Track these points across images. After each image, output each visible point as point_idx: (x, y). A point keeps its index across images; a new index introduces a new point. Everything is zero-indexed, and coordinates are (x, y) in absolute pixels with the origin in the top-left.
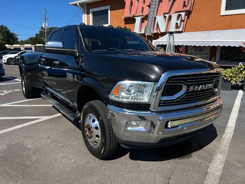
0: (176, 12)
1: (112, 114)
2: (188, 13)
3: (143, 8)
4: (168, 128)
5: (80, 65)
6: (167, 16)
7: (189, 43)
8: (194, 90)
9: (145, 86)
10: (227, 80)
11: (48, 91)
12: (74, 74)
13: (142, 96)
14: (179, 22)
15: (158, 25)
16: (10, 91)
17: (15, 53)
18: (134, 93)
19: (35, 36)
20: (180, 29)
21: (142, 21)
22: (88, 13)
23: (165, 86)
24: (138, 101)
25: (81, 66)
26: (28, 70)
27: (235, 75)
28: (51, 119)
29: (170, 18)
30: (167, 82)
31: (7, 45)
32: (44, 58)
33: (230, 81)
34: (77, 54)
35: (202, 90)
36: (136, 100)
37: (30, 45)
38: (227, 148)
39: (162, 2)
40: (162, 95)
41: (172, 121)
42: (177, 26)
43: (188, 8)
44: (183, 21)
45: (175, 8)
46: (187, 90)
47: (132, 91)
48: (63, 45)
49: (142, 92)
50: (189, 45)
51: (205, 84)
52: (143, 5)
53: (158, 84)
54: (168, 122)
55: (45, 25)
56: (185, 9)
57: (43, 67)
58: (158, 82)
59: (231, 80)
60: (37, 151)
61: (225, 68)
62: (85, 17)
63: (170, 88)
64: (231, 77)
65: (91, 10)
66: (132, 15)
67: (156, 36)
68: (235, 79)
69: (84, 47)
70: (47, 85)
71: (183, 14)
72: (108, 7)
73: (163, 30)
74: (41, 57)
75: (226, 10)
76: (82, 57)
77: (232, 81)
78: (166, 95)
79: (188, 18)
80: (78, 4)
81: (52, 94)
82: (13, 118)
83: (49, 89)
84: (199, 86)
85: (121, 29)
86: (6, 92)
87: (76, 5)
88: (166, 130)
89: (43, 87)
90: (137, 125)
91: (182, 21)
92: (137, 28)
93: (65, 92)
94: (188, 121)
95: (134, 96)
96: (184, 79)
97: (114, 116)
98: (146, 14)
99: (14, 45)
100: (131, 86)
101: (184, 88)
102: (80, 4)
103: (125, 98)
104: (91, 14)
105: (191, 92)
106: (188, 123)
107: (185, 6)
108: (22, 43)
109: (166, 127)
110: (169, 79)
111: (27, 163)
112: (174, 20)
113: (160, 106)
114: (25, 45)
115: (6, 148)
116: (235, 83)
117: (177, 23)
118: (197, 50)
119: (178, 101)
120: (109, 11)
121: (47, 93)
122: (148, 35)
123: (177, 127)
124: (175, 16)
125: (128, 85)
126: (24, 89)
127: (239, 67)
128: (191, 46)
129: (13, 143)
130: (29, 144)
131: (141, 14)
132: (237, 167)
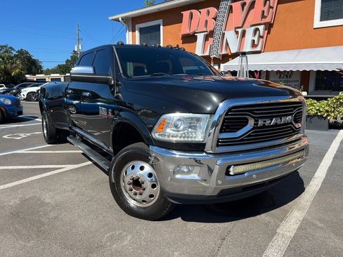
0: (251, 26)
1: (155, 157)
2: (269, 26)
3: (207, 21)
4: (231, 175)
5: (115, 95)
6: (240, 31)
7: (270, 68)
8: (264, 125)
9: (198, 120)
10: (322, 116)
11: (76, 133)
12: (108, 108)
13: (195, 133)
14: (256, 39)
15: (227, 44)
16: (28, 134)
17: (37, 86)
18: (184, 130)
19: (65, 63)
20: (258, 49)
21: (206, 38)
22: (134, 31)
23: (225, 119)
24: (190, 139)
25: (117, 97)
26: (50, 107)
27: (333, 109)
28: (79, 168)
29: (244, 33)
30: (227, 114)
31: (27, 76)
32: (71, 89)
33: (326, 118)
34: (113, 82)
35: (276, 125)
36: (186, 139)
37: (58, 75)
38: (309, 204)
39: (232, 12)
40: (221, 132)
41: (235, 165)
42: (254, 45)
43: (268, 20)
44: (262, 37)
45: (250, 20)
46: (255, 124)
47: (182, 127)
48: (94, 70)
49: (195, 128)
50: (270, 70)
51: (281, 117)
52: (207, 18)
53: (216, 118)
54: (229, 167)
55: (78, 47)
56: (265, 21)
57: (71, 101)
58: (214, 114)
59: (328, 116)
60: (57, 206)
61: (318, 99)
62: (129, 35)
63: (231, 122)
64: (327, 111)
65: (138, 26)
66: (191, 31)
67: (226, 58)
68: (333, 114)
69: (121, 72)
70: (75, 125)
71: (261, 28)
72: (160, 22)
73: (234, 50)
74: (67, 88)
75: (321, 20)
76: (118, 85)
77: (329, 118)
78: (225, 132)
79: (269, 33)
80: (120, 19)
81: (82, 137)
82: (30, 167)
83: (78, 130)
84: (271, 120)
85: (172, 48)
86: (23, 135)
87: (117, 20)
88: (228, 178)
89: (70, 128)
90: (189, 172)
91: (260, 37)
92: (199, 49)
93: (99, 133)
94: (258, 166)
95: (184, 133)
96: (251, 110)
97: (158, 160)
98: (211, 29)
99: (37, 75)
100: (179, 120)
101: (251, 123)
102: (122, 19)
103: (173, 137)
104: (137, 32)
105: (260, 127)
106: (258, 169)
107: (263, 16)
108: (48, 72)
109: (227, 173)
110: (230, 110)
111: (44, 220)
112: (249, 36)
113: (218, 145)
114: (52, 75)
115: (18, 202)
116: (334, 120)
117: (254, 41)
118: (282, 75)
119: (242, 140)
120: (161, 27)
121: (75, 136)
122: (215, 58)
123: (243, 173)
124: (250, 31)
125: (175, 119)
126: (45, 132)
127: (338, 97)
128: (272, 71)
129: (27, 197)
130: (47, 197)
131: (205, 29)
132: (318, 227)
